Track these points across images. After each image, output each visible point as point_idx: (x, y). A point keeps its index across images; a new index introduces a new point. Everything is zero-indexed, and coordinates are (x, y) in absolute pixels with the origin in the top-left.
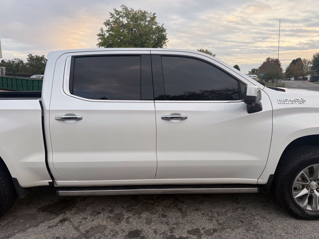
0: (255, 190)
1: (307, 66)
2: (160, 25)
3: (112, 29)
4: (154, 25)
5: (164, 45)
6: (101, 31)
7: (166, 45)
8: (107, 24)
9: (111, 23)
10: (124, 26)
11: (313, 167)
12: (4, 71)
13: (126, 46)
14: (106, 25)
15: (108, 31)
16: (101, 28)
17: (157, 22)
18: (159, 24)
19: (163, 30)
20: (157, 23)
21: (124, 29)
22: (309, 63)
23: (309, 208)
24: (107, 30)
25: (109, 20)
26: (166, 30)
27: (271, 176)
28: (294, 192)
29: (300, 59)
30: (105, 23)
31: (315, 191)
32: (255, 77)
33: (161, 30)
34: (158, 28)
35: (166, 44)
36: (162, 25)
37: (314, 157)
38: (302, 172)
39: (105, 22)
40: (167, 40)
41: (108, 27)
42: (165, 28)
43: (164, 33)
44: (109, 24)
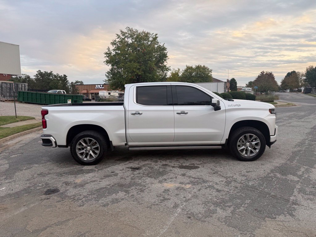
0: (220, 147)
2: (162, 45)
3: (118, 48)
4: (156, 44)
5: (164, 62)
6: (108, 50)
7: (167, 62)
8: (113, 43)
9: (117, 42)
10: (129, 45)
11: (246, 135)
12: (27, 87)
13: (132, 63)
14: (112, 45)
15: (114, 50)
16: (108, 47)
17: (158, 41)
18: (161, 43)
19: (164, 49)
20: (158, 42)
21: (129, 47)
23: (246, 155)
24: (114, 49)
25: (115, 40)
27: (226, 139)
28: (238, 148)
29: (295, 72)
30: (112, 43)
31: (249, 147)
32: (250, 89)
33: (162, 49)
34: (159, 47)
35: (167, 61)
36: (164, 45)
37: (246, 130)
38: (241, 137)
39: (112, 42)
40: (168, 58)
41: (115, 46)
42: (166, 47)
43: (165, 52)
44: (115, 44)
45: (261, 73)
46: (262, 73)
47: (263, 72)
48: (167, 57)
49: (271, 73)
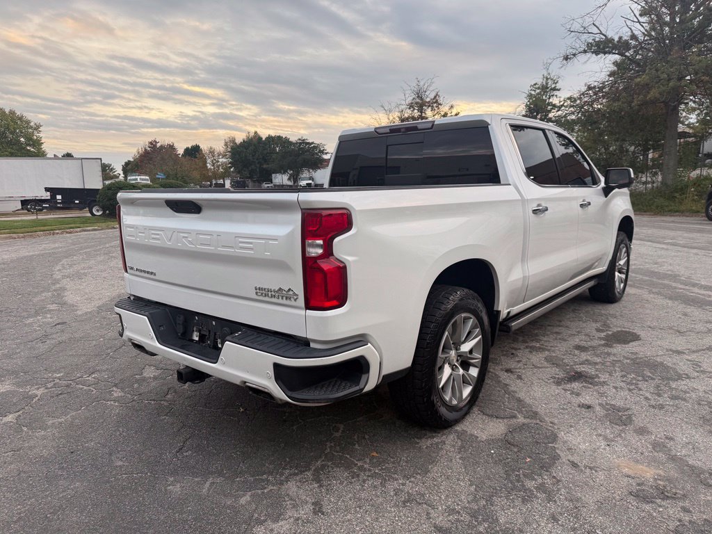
1: (218, 162)
22: (219, 156)
29: (199, 147)
32: (147, 180)
45: (151, 143)
46: (153, 144)
47: (155, 141)
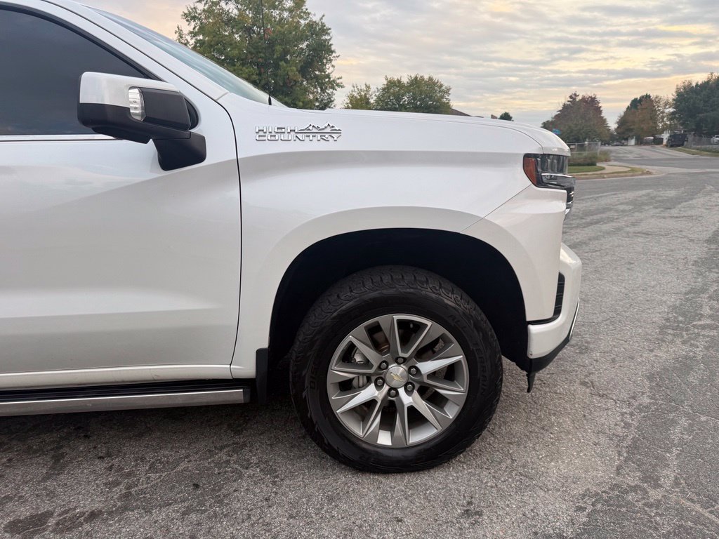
2: (316, 19)
3: (202, 29)
4: (301, 17)
5: (327, 66)
6: (177, 34)
7: (333, 66)
8: (190, 16)
9: (200, 14)
10: (230, 21)
13: (236, 68)
14: (187, 21)
15: (194, 34)
16: (178, 27)
17: (309, 11)
18: (315, 15)
19: (324, 31)
20: (309, 14)
21: (233, 28)
22: (666, 105)
24: (191, 33)
25: (195, 8)
26: (330, 29)
27: (260, 353)
28: (334, 397)
29: (649, 96)
30: (185, 14)
31: (402, 391)
33: (318, 32)
34: (311, 25)
35: (333, 63)
36: (321, 18)
38: (349, 338)
39: (186, 12)
40: (334, 54)
41: (193, 24)
42: (328, 26)
43: (324, 38)
44: (194, 18)
45: (571, 97)
47: (575, 95)
48: (332, 52)
49: (595, 98)
